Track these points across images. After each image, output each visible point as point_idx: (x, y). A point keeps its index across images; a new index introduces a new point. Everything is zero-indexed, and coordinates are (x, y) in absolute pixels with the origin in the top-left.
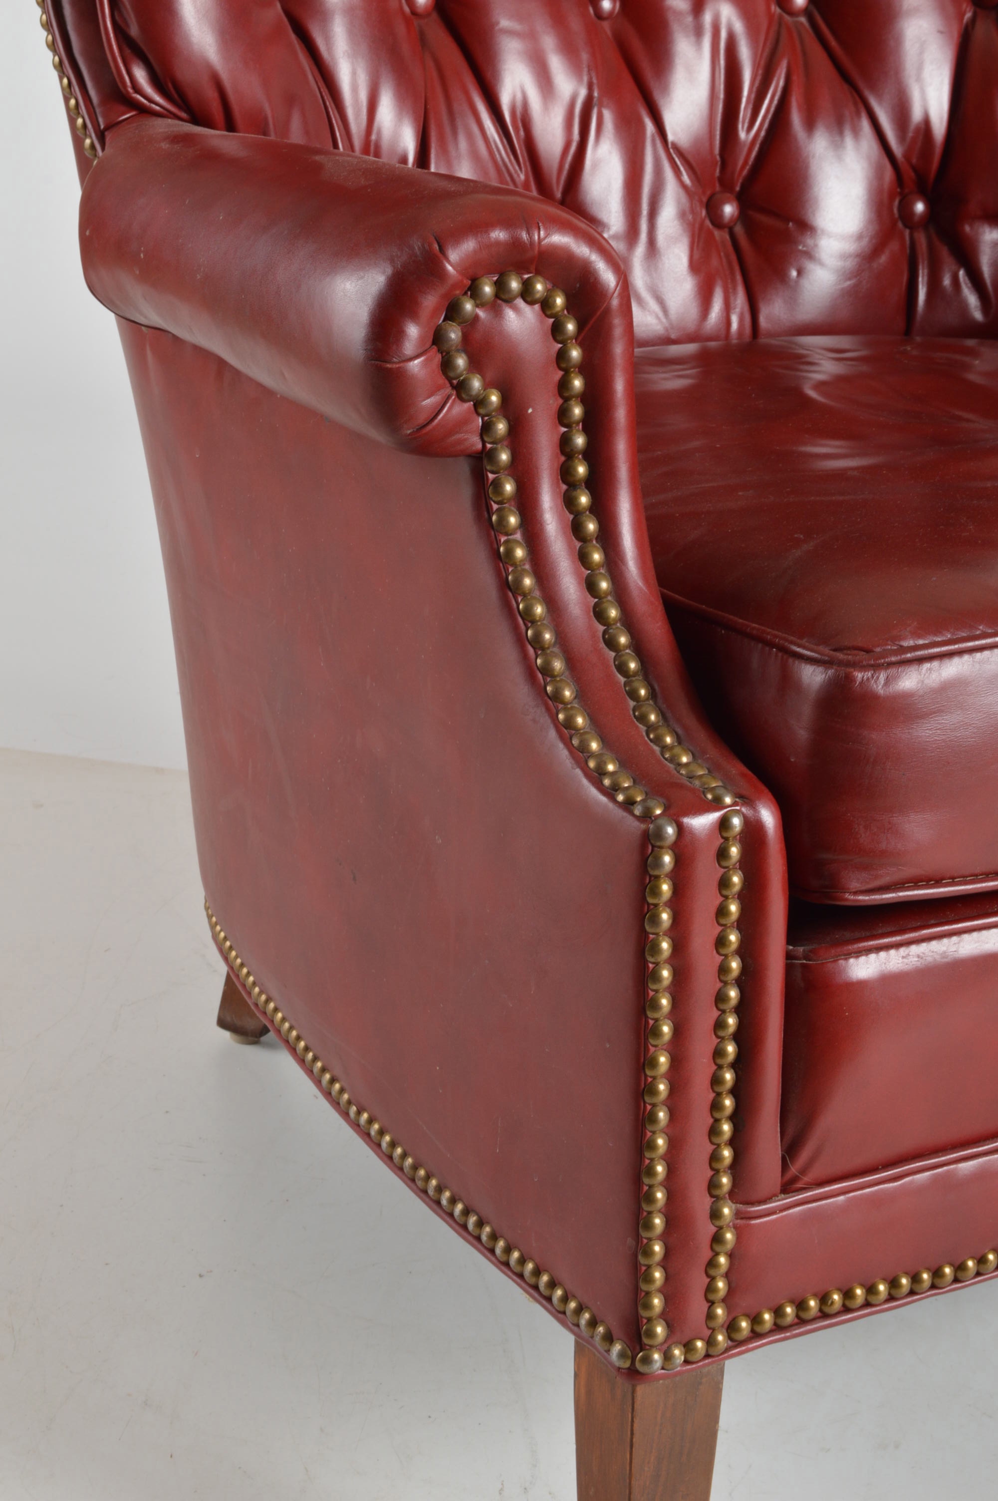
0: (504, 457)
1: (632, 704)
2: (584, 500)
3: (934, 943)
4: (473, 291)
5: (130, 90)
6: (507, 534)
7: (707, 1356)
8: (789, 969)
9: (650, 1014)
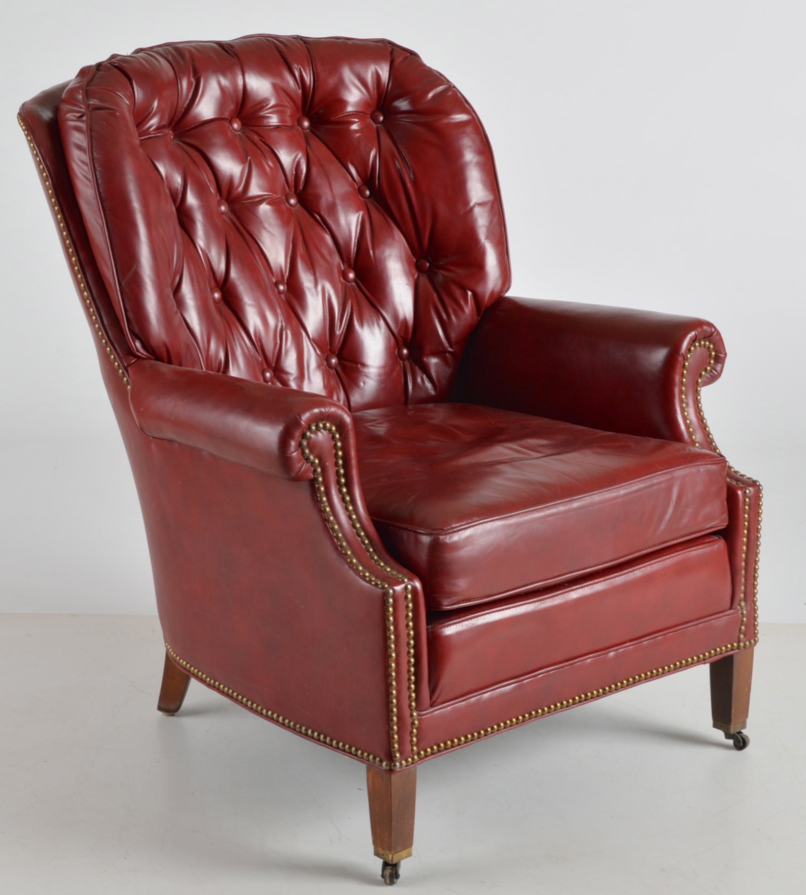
0: (320, 479)
1: (368, 554)
2: (344, 490)
3: (470, 621)
4: (309, 429)
5: (136, 351)
6: (323, 504)
7: (412, 763)
8: (428, 633)
9: (389, 650)
